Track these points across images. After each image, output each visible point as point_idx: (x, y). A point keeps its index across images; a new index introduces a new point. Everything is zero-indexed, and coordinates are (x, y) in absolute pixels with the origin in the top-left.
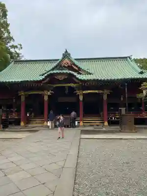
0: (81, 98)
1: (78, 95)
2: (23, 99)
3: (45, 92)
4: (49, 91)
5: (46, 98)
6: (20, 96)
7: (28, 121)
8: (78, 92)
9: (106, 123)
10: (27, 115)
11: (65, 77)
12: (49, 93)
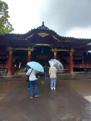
0: (55, 54)
1: (53, 52)
3: (29, 49)
4: (31, 48)
5: (29, 53)
6: (9, 51)
8: (53, 50)
11: (47, 35)
12: (32, 50)
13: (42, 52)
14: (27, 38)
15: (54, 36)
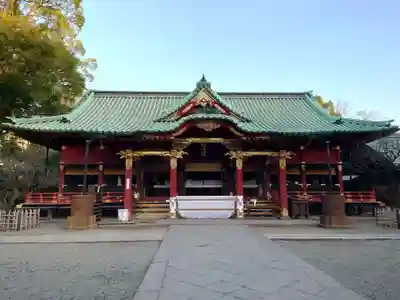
0: (239, 165)
1: (235, 160)
2: (129, 164)
3: (173, 153)
4: (178, 151)
5: (174, 164)
6: (124, 159)
7: (135, 209)
8: (234, 155)
9: (285, 213)
10: (133, 196)
11: (216, 127)
12: (179, 155)
13: (204, 153)
14: (174, 135)
15: (232, 129)
